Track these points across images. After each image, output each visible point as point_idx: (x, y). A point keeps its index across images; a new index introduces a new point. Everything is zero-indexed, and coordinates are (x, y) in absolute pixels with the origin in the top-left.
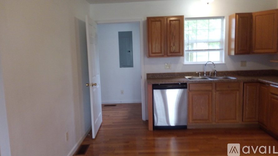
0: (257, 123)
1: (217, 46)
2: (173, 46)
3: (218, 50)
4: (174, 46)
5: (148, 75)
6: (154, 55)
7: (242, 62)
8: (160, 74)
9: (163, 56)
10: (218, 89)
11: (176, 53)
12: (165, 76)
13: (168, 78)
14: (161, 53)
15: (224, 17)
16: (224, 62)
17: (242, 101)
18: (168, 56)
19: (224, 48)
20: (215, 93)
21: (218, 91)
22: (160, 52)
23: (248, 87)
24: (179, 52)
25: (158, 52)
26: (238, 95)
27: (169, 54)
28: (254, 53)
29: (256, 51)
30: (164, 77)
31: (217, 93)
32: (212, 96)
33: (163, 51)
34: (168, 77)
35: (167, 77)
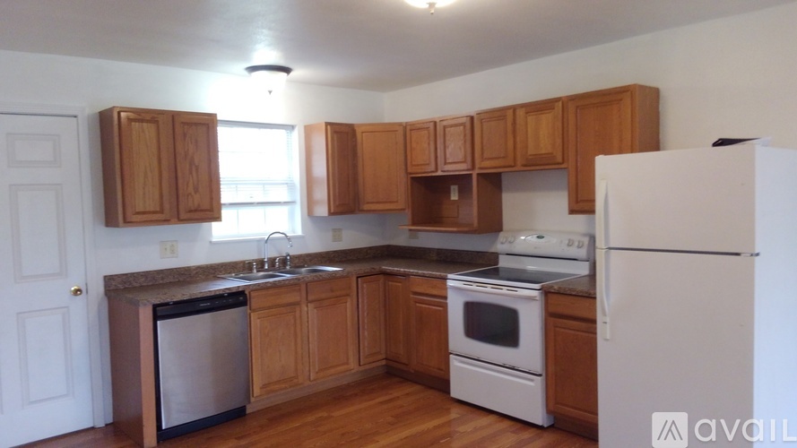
0: (384, 362)
1: (283, 195)
2: (193, 193)
3: (286, 203)
4: (195, 193)
5: (109, 280)
6: (139, 217)
7: (334, 230)
8: (146, 274)
9: (166, 221)
10: (310, 298)
11: (202, 210)
12: (163, 279)
13: (170, 283)
14: (162, 212)
15: (293, 127)
16: (299, 232)
17: (356, 318)
18: (181, 220)
19: (298, 199)
20: (306, 309)
21: (311, 302)
22: (158, 210)
23: (365, 286)
24: (211, 210)
25: (152, 209)
26: (348, 304)
27: (183, 216)
28: (363, 211)
29: (366, 207)
30: (161, 282)
31: (311, 306)
32: (301, 317)
33: (167, 206)
34: (172, 280)
35: (167, 280)
